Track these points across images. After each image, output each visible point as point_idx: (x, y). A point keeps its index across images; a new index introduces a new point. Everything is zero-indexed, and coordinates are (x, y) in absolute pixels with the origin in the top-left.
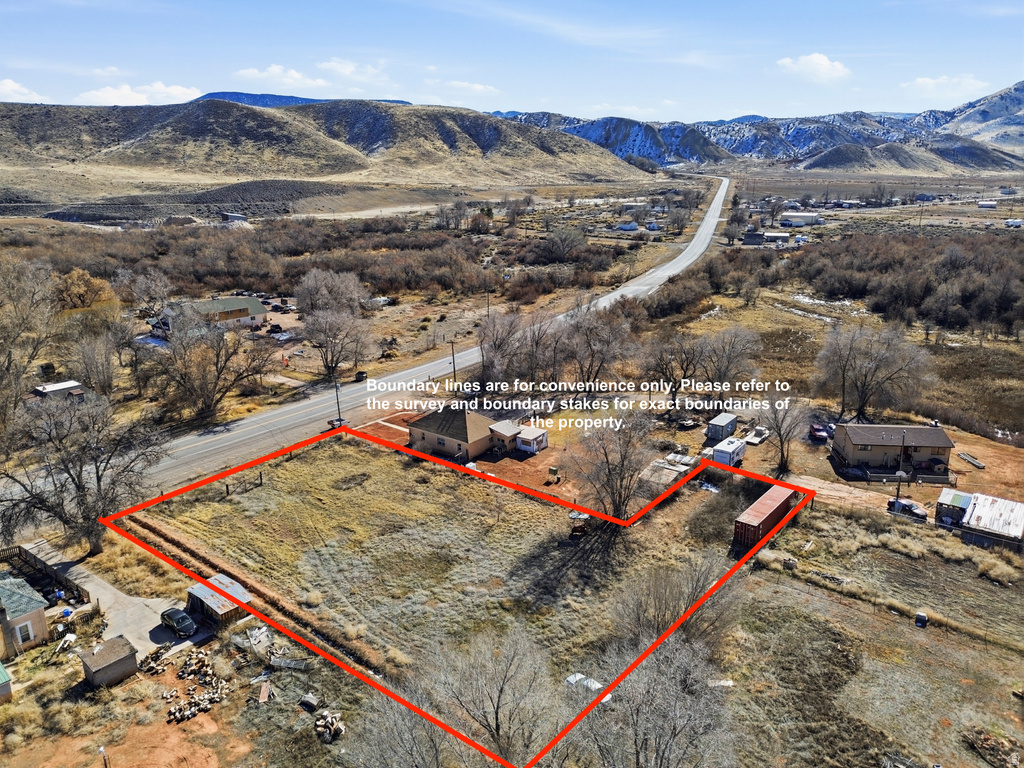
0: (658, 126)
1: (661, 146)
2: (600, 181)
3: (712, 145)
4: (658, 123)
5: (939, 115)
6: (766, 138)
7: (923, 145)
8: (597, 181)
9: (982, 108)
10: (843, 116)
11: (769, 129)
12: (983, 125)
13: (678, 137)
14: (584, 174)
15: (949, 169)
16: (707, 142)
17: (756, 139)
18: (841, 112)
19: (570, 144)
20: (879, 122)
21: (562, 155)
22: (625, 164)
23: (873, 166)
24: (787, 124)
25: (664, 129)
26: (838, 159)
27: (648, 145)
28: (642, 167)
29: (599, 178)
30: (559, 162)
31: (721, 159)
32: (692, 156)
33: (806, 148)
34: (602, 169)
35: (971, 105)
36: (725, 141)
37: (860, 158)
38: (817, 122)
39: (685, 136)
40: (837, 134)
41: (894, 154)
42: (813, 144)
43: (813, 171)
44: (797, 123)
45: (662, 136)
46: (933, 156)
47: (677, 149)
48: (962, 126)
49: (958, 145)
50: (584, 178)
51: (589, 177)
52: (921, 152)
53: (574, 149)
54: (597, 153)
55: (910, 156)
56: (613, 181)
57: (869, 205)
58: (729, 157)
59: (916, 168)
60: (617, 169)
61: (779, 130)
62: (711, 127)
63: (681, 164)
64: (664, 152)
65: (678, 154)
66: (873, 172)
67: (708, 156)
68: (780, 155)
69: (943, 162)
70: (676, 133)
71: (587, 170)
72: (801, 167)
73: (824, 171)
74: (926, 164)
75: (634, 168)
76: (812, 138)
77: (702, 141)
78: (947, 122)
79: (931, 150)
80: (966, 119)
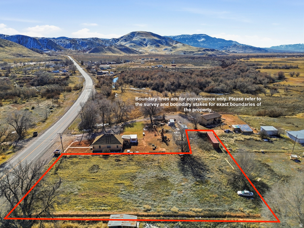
0: (38, 39)
1: (41, 45)
2: (25, 56)
3: (58, 45)
4: (37, 38)
5: (115, 40)
6: (74, 44)
7: (116, 47)
8: (23, 56)
9: (125, 38)
10: (93, 38)
11: (74, 41)
12: (126, 43)
13: (45, 42)
14: (18, 54)
15: (123, 54)
16: (56, 44)
17: (71, 45)
18: (92, 37)
19: (8, 44)
20: (102, 41)
21: (6, 47)
22: (31, 51)
23: (106, 53)
24: (79, 40)
25: (40, 40)
26: (96, 50)
27: (36, 45)
28: (37, 52)
29: (24, 55)
30: (6, 50)
31: (62, 50)
32: (52, 48)
33: (86, 47)
34: (24, 52)
35: (122, 37)
36: (61, 44)
37: (102, 50)
38: (87, 40)
39: (48, 42)
40: (93, 44)
41: (110, 50)
42: (88, 46)
43: (92, 54)
44: (81, 40)
45: (40, 42)
46: (119, 50)
47: (46, 46)
48: (121, 43)
49: (123, 47)
50: (18, 55)
51: (20, 55)
52: (116, 49)
53: (10, 45)
54: (20, 47)
55: (114, 50)
56: (30, 57)
57: (117, 63)
58: (64, 49)
59: (115, 53)
60: (29, 53)
61: (77, 42)
62: (54, 40)
63: (49, 51)
64: (42, 47)
65: (47, 48)
66: (106, 54)
67: (57, 49)
68: (79, 49)
69: (121, 52)
70: (45, 41)
71: (18, 53)
72: (87, 52)
73: (94, 54)
74: (118, 52)
75: (35, 53)
76: (87, 44)
77: (54, 44)
78: (118, 42)
79: (118, 49)
80: (122, 41)
